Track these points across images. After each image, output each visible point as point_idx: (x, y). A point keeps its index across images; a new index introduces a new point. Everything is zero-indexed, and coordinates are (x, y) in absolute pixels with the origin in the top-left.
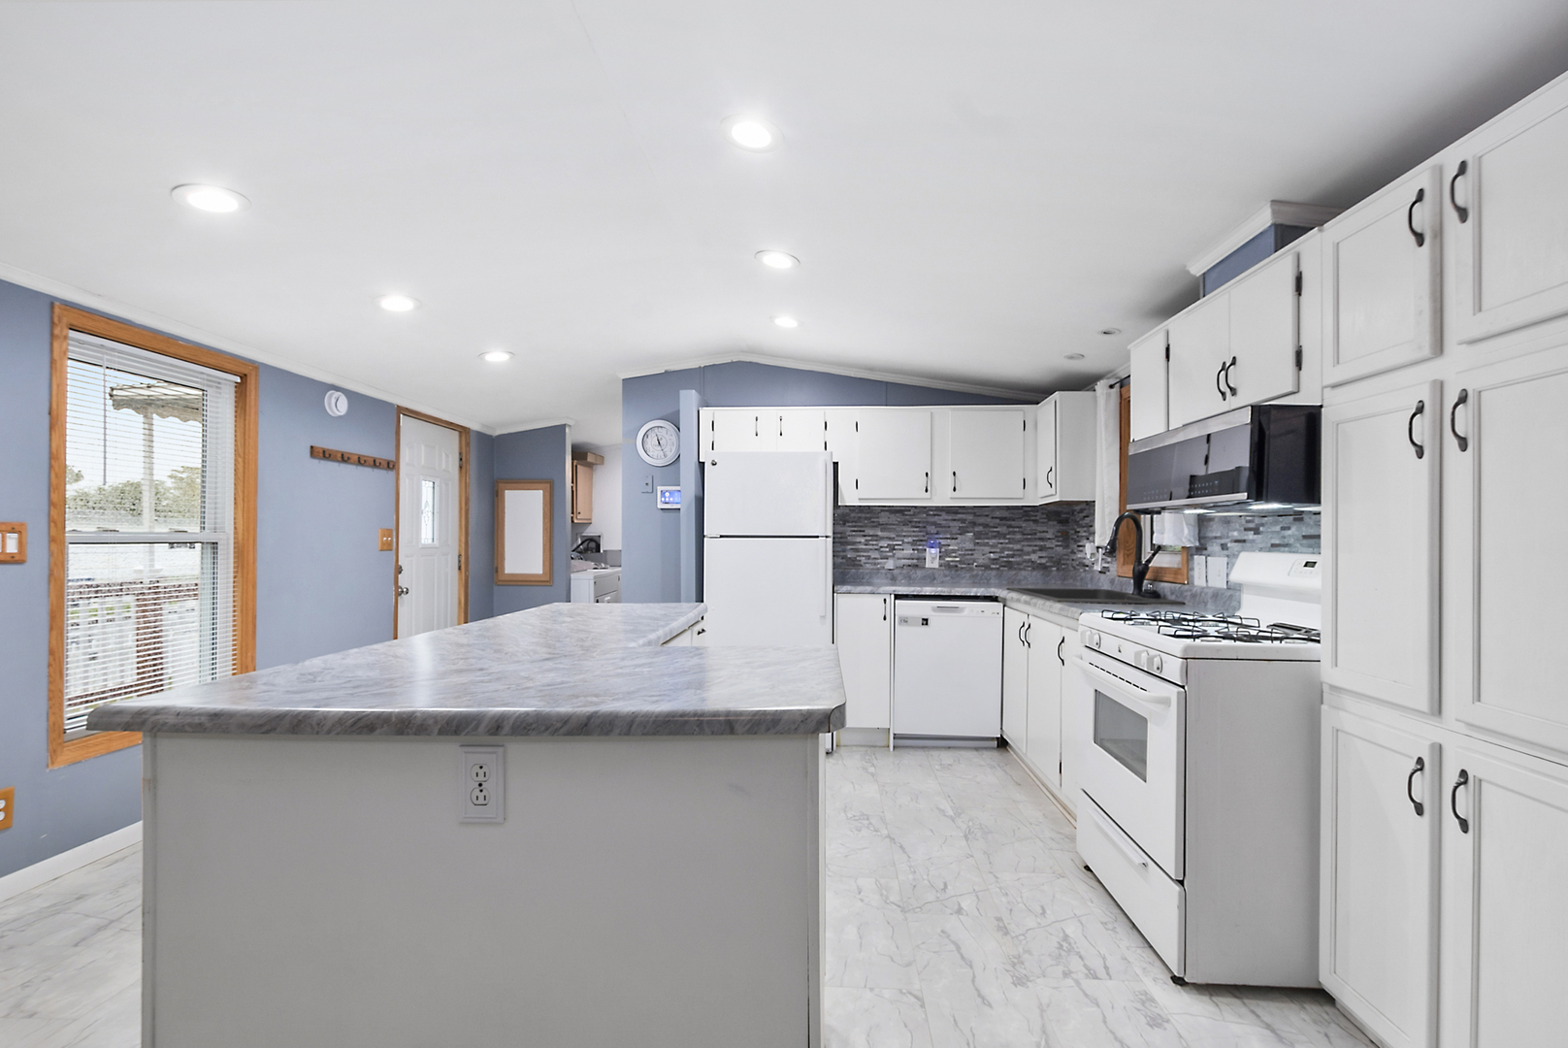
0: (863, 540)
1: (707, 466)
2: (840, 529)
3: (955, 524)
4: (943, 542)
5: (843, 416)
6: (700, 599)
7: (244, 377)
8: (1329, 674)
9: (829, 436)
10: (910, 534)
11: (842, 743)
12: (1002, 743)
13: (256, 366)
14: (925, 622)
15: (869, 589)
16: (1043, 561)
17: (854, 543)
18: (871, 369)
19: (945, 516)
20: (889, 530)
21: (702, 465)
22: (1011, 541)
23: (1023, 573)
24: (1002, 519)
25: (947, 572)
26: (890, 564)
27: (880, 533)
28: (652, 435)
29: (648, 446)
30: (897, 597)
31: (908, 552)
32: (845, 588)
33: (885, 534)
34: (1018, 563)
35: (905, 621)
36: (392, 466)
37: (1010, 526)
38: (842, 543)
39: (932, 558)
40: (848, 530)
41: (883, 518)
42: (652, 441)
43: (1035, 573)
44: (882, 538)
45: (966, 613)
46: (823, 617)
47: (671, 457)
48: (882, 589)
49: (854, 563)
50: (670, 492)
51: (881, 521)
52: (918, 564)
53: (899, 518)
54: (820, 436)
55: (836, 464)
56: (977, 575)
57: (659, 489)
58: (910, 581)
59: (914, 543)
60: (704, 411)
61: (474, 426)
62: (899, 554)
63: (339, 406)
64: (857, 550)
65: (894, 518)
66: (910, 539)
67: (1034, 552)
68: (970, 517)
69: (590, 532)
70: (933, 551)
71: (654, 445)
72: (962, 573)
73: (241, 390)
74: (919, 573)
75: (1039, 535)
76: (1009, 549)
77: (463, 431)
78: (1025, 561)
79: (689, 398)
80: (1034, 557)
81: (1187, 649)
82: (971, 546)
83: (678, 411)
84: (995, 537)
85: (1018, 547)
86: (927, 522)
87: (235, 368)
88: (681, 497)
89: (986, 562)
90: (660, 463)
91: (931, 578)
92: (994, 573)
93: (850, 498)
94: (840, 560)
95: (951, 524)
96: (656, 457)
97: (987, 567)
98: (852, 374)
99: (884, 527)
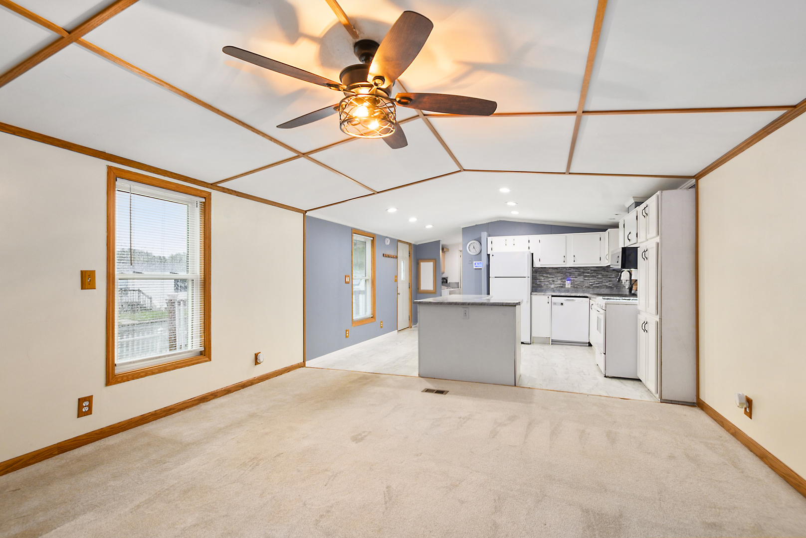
0: (543, 278)
1: (491, 256)
2: (534, 274)
3: (577, 272)
4: (572, 279)
5: (535, 238)
6: (488, 294)
7: (373, 238)
8: (640, 308)
9: (530, 245)
10: (560, 276)
11: (534, 342)
12: (590, 345)
13: (375, 234)
14: (562, 304)
15: (543, 293)
16: (611, 285)
17: (540, 279)
18: (546, 221)
19: (572, 270)
20: (553, 275)
21: (489, 255)
22: (598, 278)
23: (603, 289)
24: (594, 271)
25: (573, 289)
26: (552, 286)
27: (549, 276)
28: (472, 245)
29: (470, 249)
30: (552, 296)
31: (559, 282)
32: (535, 293)
33: (551, 276)
34: (601, 286)
35: (555, 304)
36: (397, 257)
37: (597, 273)
38: (535, 279)
39: (568, 284)
40: (537, 275)
41: (550, 271)
42: (472, 247)
43: (607, 290)
44: (550, 278)
45: (576, 301)
46: (527, 302)
47: (478, 251)
48: (547, 294)
49: (540, 286)
50: (478, 263)
51: (549, 272)
52: (563, 286)
53: (556, 270)
54: (527, 245)
55: (532, 254)
56: (584, 290)
57: (474, 262)
58: (560, 291)
59: (561, 279)
60: (489, 239)
61: (413, 243)
62: (556, 283)
63: (388, 242)
64: (541, 282)
65: (554, 271)
66: (560, 278)
67: (607, 282)
68: (582, 270)
69: (444, 276)
70: (568, 282)
71: (473, 248)
72: (579, 289)
73: (373, 241)
74: (563, 289)
75: (609, 276)
76: (597, 281)
77: (410, 244)
78: (603, 285)
79: (484, 235)
80: (607, 284)
81: (606, 302)
82: (583, 280)
83: (481, 237)
84: (591, 277)
85: (601, 280)
86: (566, 272)
87: (371, 236)
88: (482, 265)
89: (589, 286)
90: (474, 254)
91: (568, 291)
92: (591, 289)
93: (537, 264)
94: (535, 285)
95: (575, 272)
96: (473, 252)
97: (589, 287)
98: (539, 223)
99: (550, 274)
